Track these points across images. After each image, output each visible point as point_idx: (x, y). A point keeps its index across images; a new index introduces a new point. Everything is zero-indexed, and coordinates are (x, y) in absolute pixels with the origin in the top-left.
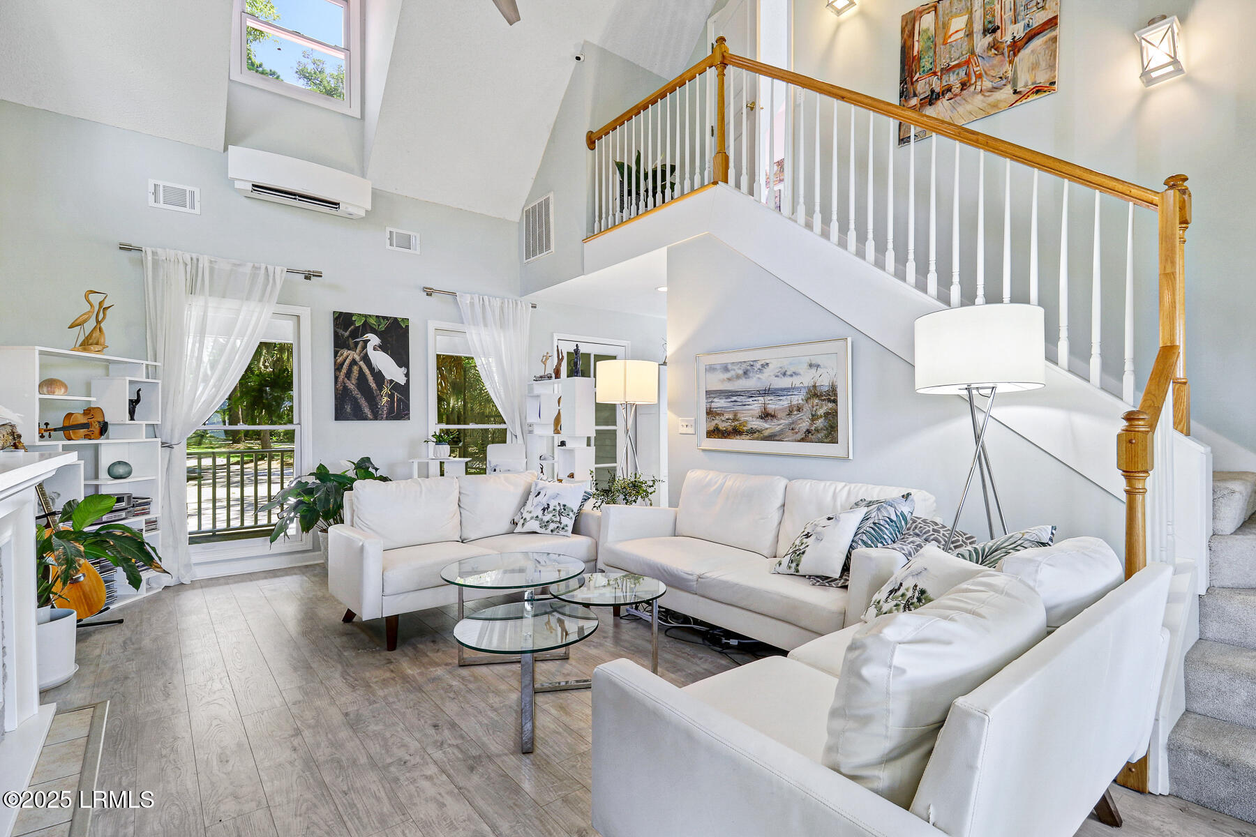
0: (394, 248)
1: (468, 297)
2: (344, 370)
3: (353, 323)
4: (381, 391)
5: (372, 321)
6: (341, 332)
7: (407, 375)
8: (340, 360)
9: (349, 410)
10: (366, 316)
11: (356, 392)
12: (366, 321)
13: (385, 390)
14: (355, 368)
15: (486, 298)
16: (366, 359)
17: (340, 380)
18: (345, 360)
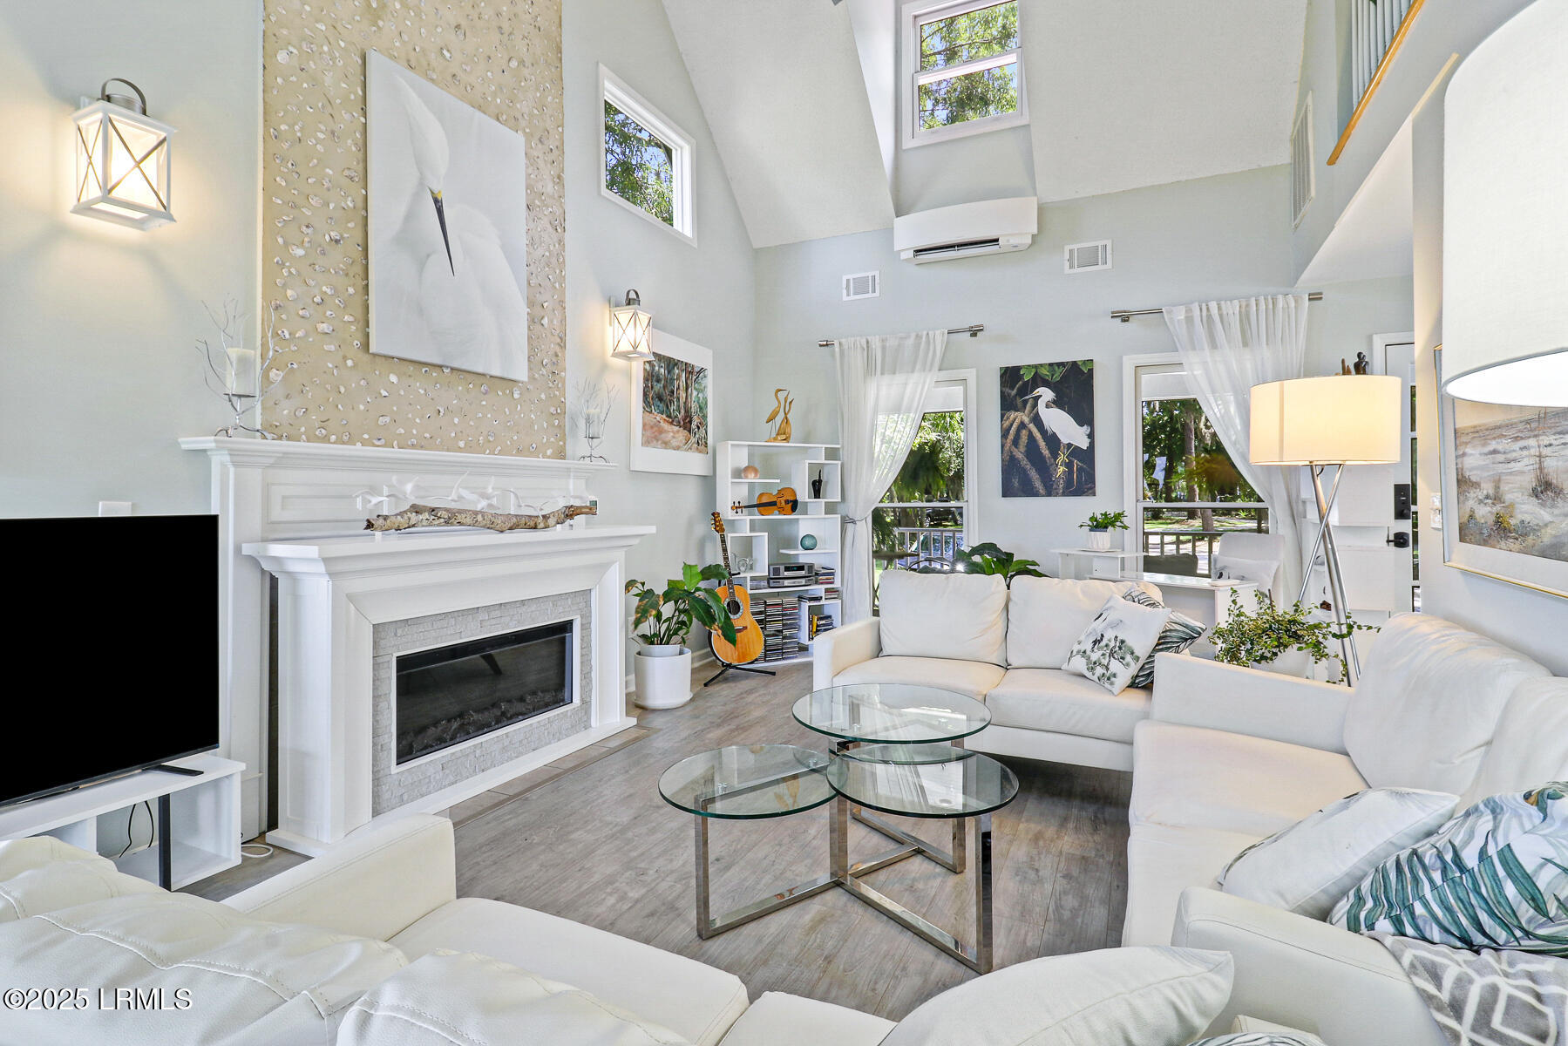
0: (1077, 270)
1: (1182, 309)
2: (1011, 437)
3: (1021, 377)
4: (1056, 458)
5: (1044, 372)
6: (1007, 390)
7: (1091, 436)
8: (1006, 424)
9: (1016, 484)
10: (1036, 367)
11: (1025, 463)
12: (1036, 372)
13: (1062, 458)
14: (1024, 433)
15: (1213, 306)
16: (1037, 420)
17: (1007, 448)
18: (1012, 425)
